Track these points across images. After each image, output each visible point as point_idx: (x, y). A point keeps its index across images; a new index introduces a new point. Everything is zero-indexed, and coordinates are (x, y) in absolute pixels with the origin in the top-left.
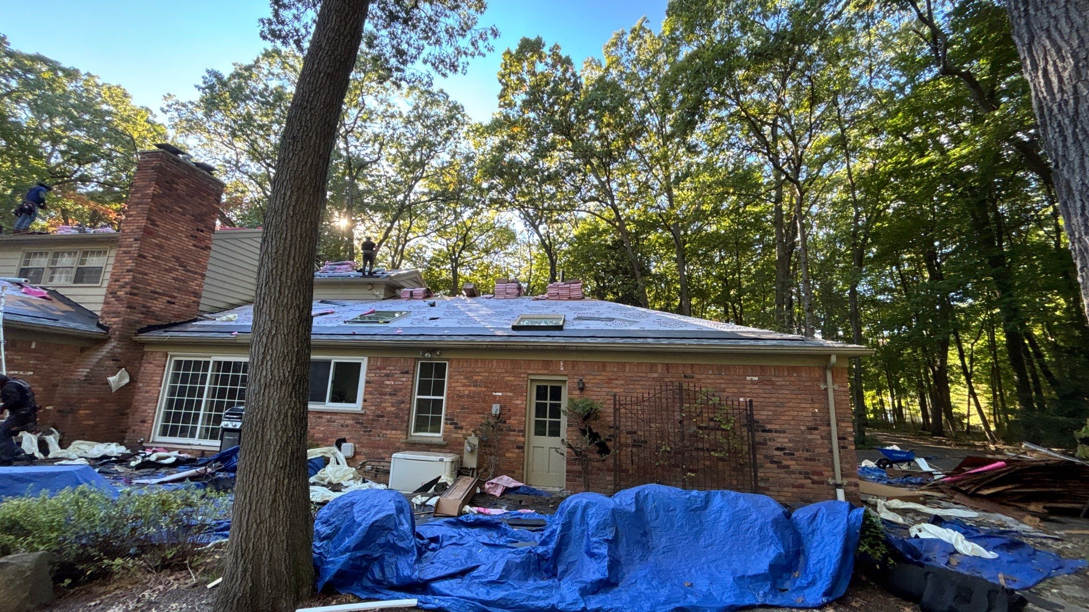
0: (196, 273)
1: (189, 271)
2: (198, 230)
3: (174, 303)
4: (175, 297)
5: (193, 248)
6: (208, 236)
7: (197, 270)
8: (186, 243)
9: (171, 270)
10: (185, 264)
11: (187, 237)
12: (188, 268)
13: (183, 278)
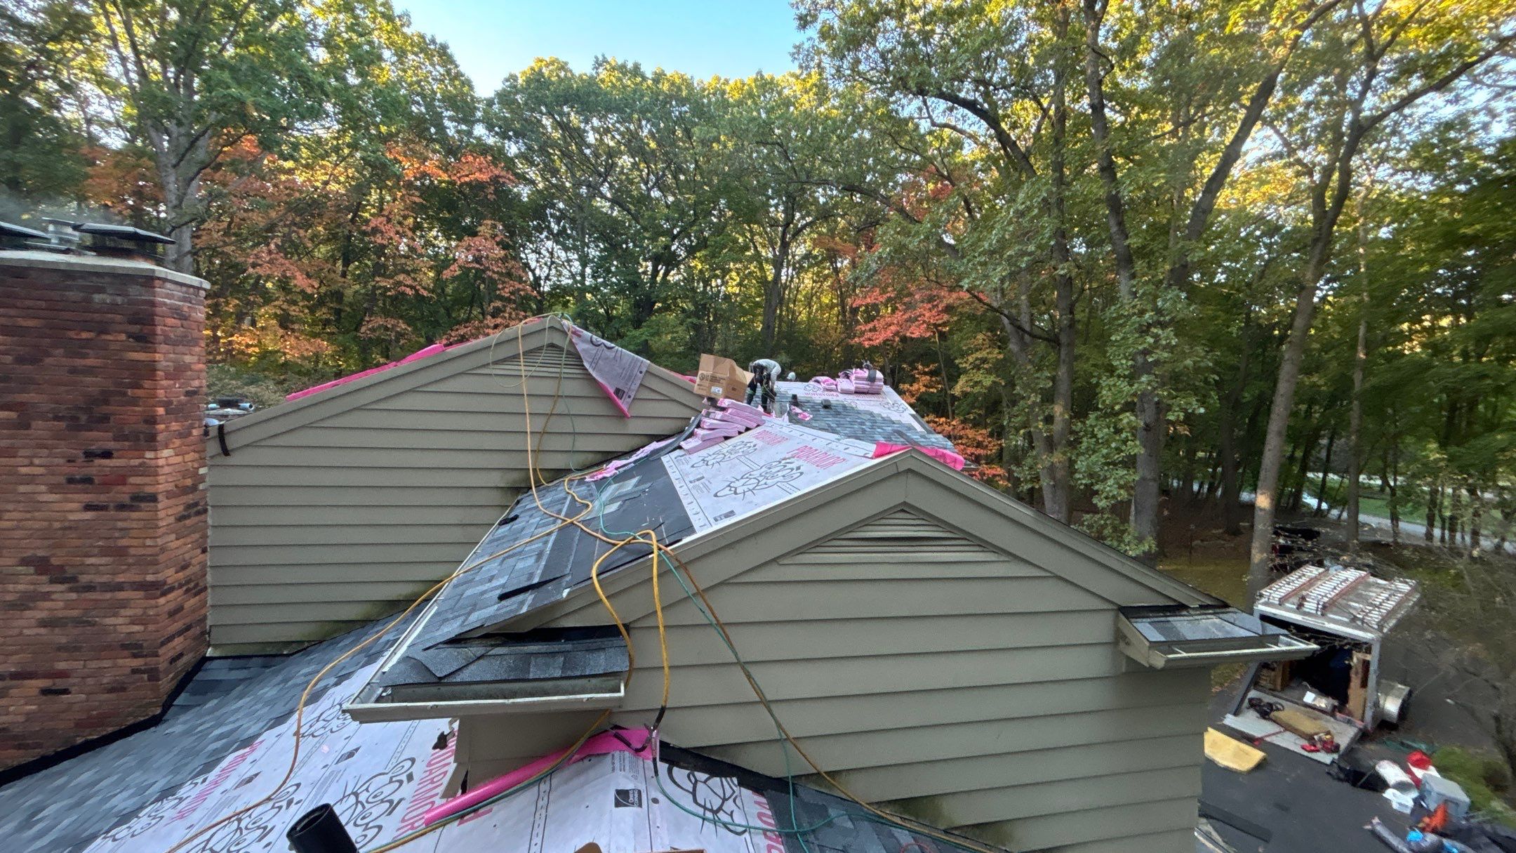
0: (120, 587)
1: (90, 588)
2: (90, 455)
3: (66, 691)
4: (63, 674)
5: (89, 515)
6: (136, 462)
7: (120, 578)
8: (56, 507)
9: (25, 602)
10: (70, 572)
11: (53, 488)
12: (84, 579)
13: (75, 613)
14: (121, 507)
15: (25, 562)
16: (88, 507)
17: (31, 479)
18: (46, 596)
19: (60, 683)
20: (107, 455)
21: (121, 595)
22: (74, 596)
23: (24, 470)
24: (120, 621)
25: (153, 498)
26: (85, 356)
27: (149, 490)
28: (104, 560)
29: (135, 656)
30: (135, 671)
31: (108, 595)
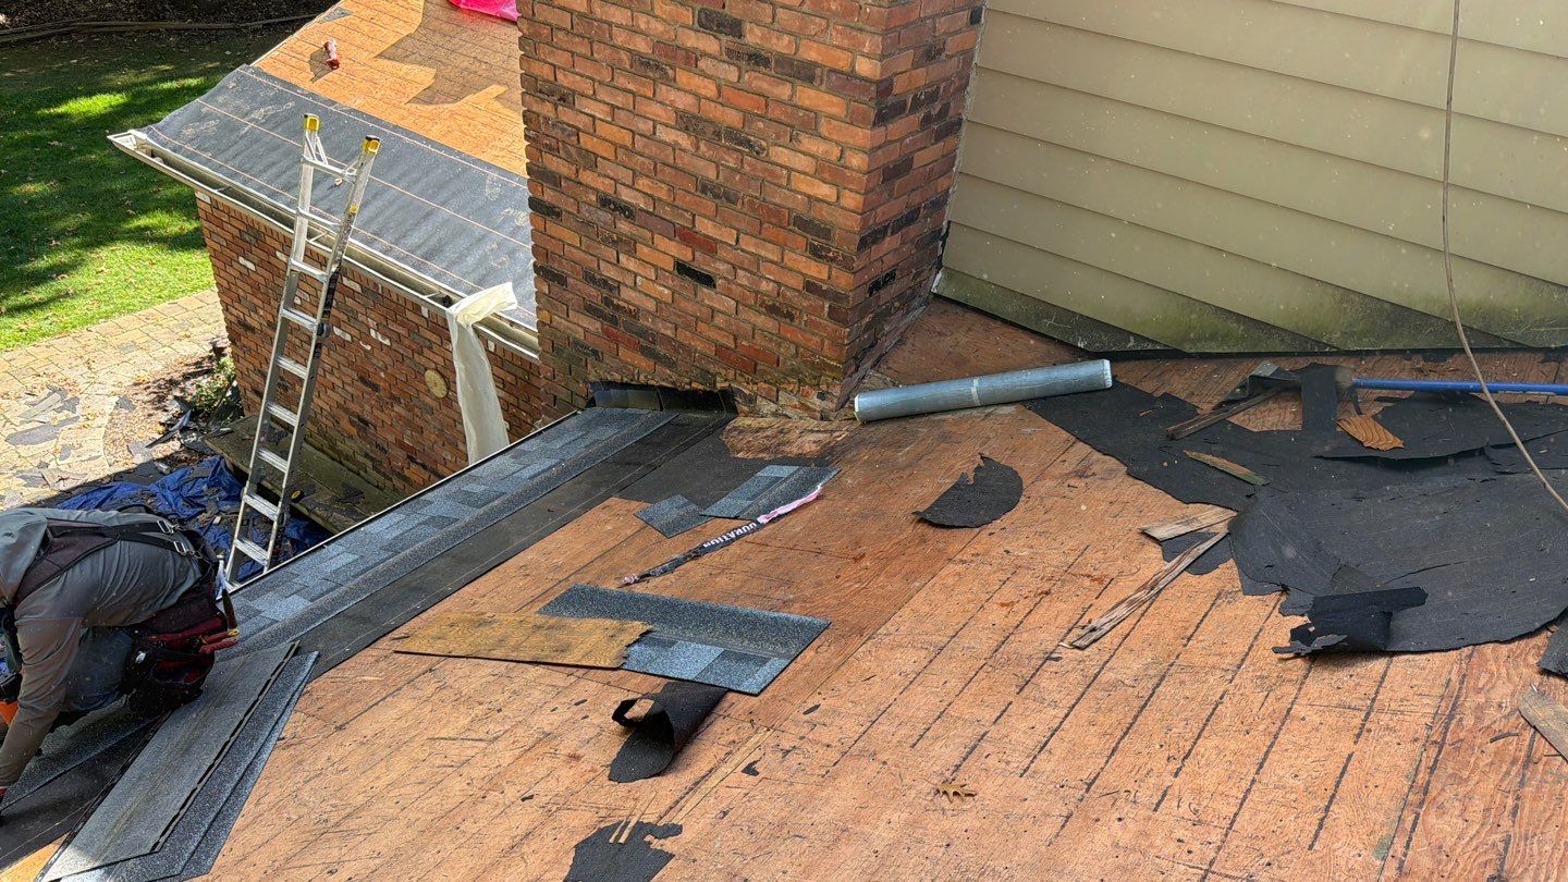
3: (708, 281)
4: (710, 246)
19: (703, 263)
22: (731, 74)
24: (801, 162)
29: (816, 253)
30: (811, 287)
31: (786, 90)
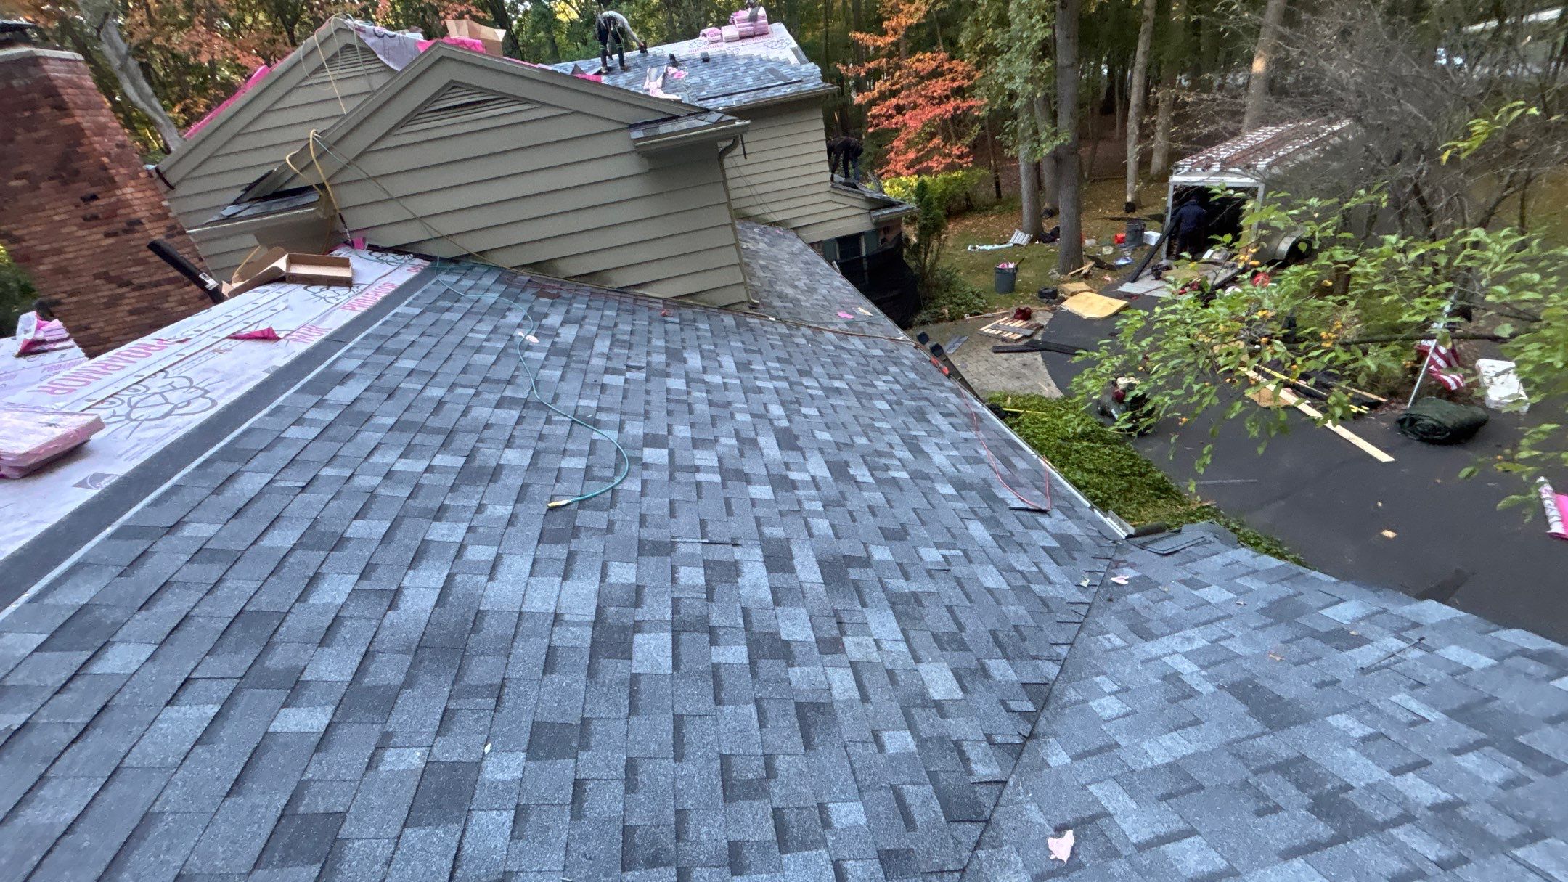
2: (85, 200)
5: (111, 241)
6: (113, 199)
7: (155, 278)
8: (89, 239)
9: (113, 302)
10: (126, 278)
11: (81, 227)
12: (136, 282)
13: (145, 304)
14: (126, 232)
15: (97, 277)
16: (107, 235)
17: (63, 223)
18: (122, 296)
20: (94, 197)
21: (162, 289)
22: (137, 294)
23: (56, 218)
25: (139, 222)
26: (36, 130)
27: (133, 216)
28: (139, 268)
31: (155, 290)
